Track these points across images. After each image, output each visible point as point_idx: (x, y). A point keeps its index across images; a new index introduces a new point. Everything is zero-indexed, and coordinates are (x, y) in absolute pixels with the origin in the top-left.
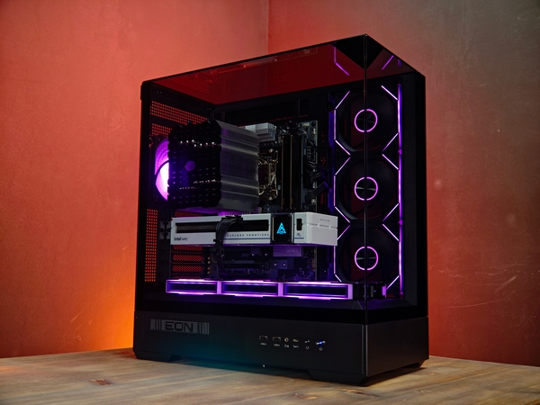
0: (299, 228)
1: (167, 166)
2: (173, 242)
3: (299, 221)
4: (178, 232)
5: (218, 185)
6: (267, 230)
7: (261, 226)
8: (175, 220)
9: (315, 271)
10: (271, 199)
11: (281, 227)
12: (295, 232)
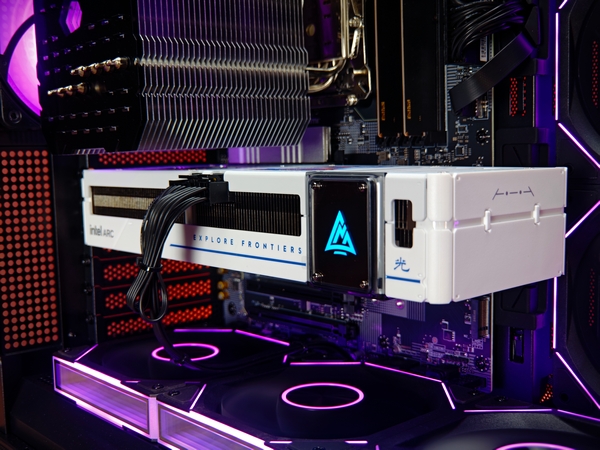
0: (404, 238)
1: (32, 31)
2: (91, 240)
3: (403, 209)
4: (98, 210)
5: (133, 76)
6: (298, 233)
7: (274, 214)
8: (91, 178)
9: (489, 335)
10: (352, 100)
11: (339, 228)
12: (390, 253)
